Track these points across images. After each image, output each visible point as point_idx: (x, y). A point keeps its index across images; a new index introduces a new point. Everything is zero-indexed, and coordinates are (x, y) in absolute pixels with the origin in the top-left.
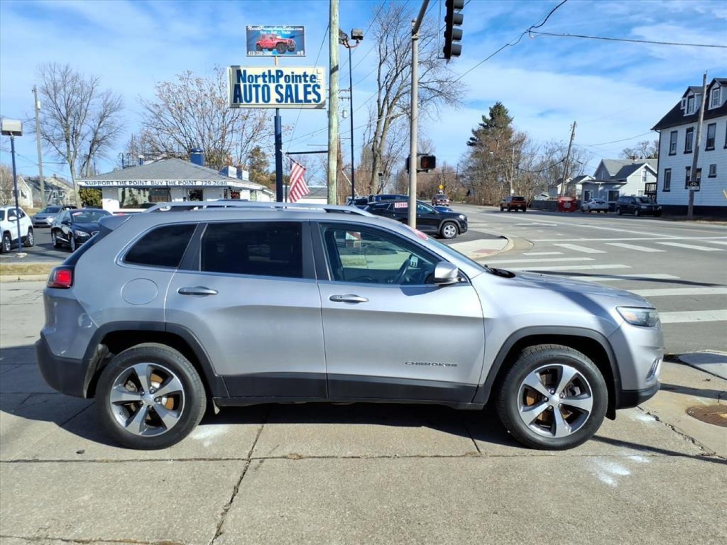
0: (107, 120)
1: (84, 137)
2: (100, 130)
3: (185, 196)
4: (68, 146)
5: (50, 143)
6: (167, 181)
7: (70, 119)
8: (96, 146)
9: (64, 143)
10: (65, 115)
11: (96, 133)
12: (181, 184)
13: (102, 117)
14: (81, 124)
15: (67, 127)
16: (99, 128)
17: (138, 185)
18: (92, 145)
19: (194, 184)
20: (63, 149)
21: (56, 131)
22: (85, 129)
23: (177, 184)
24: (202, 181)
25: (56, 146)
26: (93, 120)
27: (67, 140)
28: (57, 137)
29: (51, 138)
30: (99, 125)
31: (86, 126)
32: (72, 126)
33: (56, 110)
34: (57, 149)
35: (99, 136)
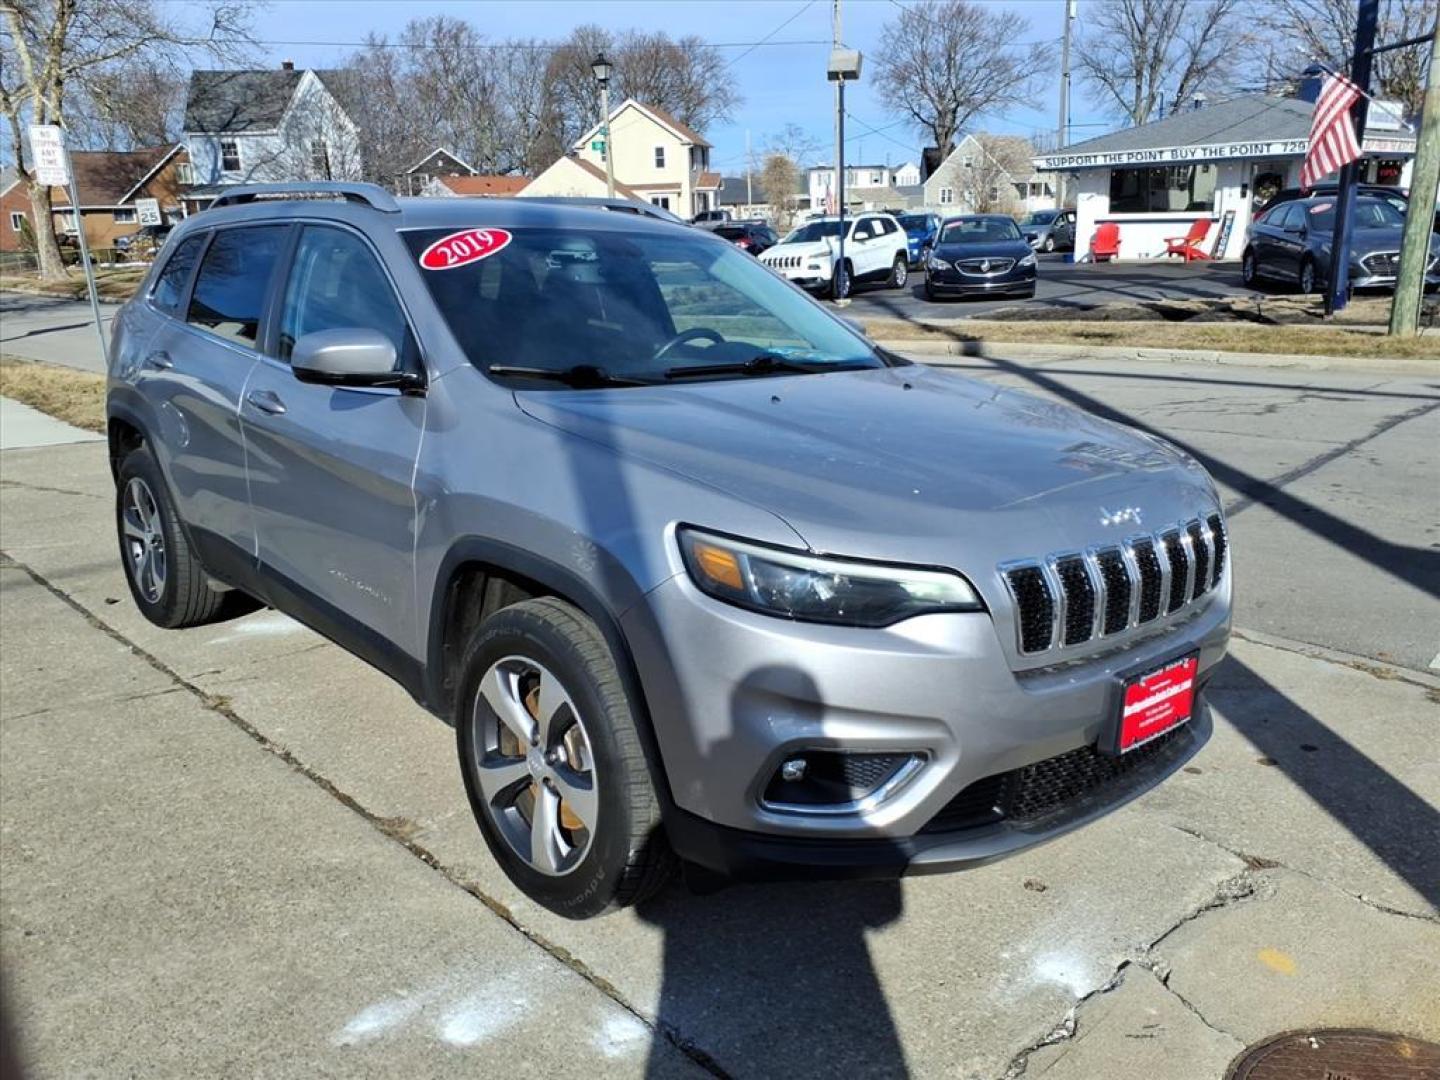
0: (1224, 20)
1: (1173, 66)
2: (1207, 46)
3: (1246, 181)
4: (1139, 87)
5: (1107, 86)
6: (1205, 150)
7: (1151, 29)
8: (1193, 81)
9: (1132, 84)
10: (1141, 21)
11: (1195, 54)
12: (1237, 154)
13: (1215, 17)
14: (1170, 37)
15: (1143, 47)
16: (1204, 40)
17: (1144, 161)
18: (1186, 79)
19: (1265, 153)
20: (1129, 96)
21: (1121, 60)
22: (1176, 49)
23: (1227, 153)
24: (1286, 144)
25: (1117, 90)
26: (1194, 26)
27: (1139, 74)
28: (1120, 72)
29: (1110, 75)
30: (1204, 36)
31: (1180, 41)
32: (1153, 44)
33: (1124, 16)
34: (1117, 95)
35: (1204, 59)
